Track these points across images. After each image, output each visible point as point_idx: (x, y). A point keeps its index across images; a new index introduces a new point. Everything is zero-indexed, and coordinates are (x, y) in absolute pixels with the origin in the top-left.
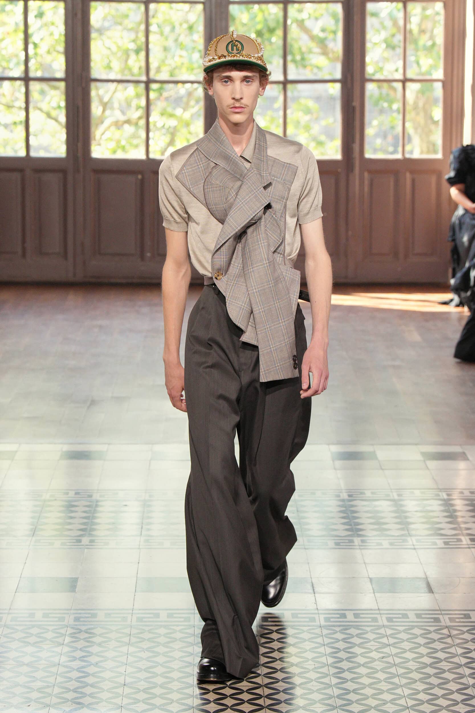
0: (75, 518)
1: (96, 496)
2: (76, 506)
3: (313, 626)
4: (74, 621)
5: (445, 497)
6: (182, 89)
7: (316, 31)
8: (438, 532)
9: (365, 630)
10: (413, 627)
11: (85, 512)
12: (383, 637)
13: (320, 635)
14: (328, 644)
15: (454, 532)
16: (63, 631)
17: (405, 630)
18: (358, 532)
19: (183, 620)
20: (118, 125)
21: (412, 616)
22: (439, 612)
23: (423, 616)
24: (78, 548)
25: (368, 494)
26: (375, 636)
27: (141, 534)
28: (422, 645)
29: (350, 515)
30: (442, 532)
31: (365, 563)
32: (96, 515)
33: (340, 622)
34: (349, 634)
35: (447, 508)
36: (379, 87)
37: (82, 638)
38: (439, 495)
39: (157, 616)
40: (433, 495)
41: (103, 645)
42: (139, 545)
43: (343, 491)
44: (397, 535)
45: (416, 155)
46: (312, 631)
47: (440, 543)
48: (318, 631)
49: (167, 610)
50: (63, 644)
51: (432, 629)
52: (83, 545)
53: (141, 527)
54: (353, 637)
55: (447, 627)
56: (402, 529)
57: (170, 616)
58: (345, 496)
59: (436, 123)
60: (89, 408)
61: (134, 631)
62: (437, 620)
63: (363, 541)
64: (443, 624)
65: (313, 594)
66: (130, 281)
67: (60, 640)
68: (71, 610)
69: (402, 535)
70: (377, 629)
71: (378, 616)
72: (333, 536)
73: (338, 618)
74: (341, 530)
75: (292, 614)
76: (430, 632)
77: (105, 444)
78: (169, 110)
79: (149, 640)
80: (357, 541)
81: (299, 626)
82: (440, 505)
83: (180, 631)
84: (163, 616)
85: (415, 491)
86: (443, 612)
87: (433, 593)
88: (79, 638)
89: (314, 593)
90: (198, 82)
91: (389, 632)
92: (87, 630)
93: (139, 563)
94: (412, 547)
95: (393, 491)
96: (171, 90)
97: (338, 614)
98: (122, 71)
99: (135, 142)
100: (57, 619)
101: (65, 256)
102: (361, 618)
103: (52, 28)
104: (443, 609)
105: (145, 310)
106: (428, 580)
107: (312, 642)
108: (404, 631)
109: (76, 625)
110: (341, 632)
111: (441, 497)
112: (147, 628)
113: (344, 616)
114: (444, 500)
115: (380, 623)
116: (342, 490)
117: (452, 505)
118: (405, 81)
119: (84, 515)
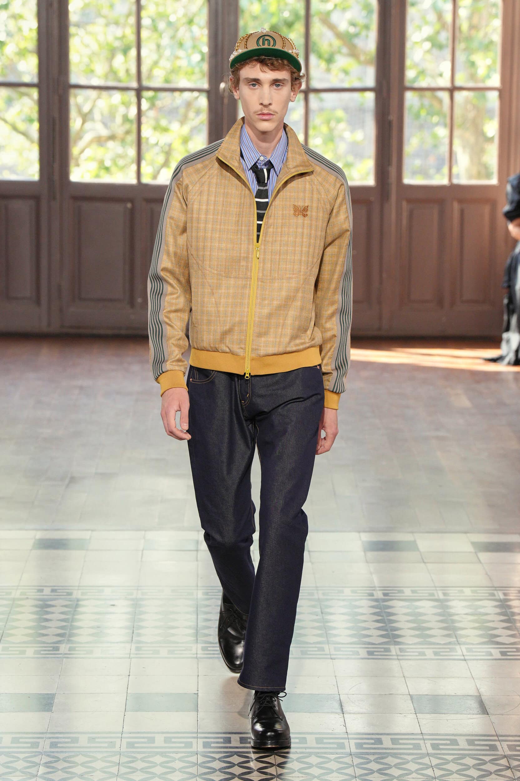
0: (51, 620)
1: (77, 594)
2: (53, 606)
3: (342, 753)
4: (51, 747)
5: (502, 597)
6: (180, 99)
7: (343, 26)
8: (492, 640)
9: (405, 759)
10: (463, 756)
11: (62, 613)
12: (427, 768)
13: (351, 765)
14: (361, 775)
15: (512, 640)
16: (36, 760)
17: (454, 759)
18: (395, 638)
19: (183, 745)
20: (100, 141)
21: (463, 743)
22: (496, 738)
23: (476, 743)
24: (54, 657)
25: (408, 592)
26: (417, 766)
27: (132, 640)
28: (476, 778)
29: (386, 618)
30: (498, 639)
31: (404, 677)
32: (76, 617)
33: (375, 749)
34: (386, 764)
35: (504, 610)
36: (421, 97)
37: (60, 767)
38: (493, 595)
39: (152, 740)
40: (487, 595)
41: (86, 776)
42: (130, 654)
43: (378, 589)
44: (442, 642)
45: (463, 180)
46: (341, 760)
47: (496, 653)
48: (348, 760)
49: (163, 733)
50: (37, 776)
51: (487, 758)
52: (61, 654)
53: (132, 632)
54: (391, 768)
55: (505, 756)
56: (448, 636)
57: (167, 740)
58: (379, 594)
59: (490, 140)
60: (67, 486)
61: (124, 759)
62: (493, 748)
63: (401, 650)
64: (500, 752)
65: (342, 715)
66: (116, 332)
67: (33, 771)
68: (46, 733)
69: (450, 643)
70: (421, 758)
71: (421, 742)
72: (365, 644)
73: (372, 744)
74: (375, 636)
75: (317, 739)
76: (485, 763)
77: (88, 530)
78: (164, 123)
79: (142, 770)
80: (394, 649)
81: (325, 753)
82: (496, 607)
83: (180, 759)
84: (159, 740)
85: (464, 589)
86: (500, 738)
87: (488, 714)
88: (56, 768)
89: (343, 713)
90: (200, 90)
91: (435, 761)
92: (65, 758)
93: (129, 675)
94: (463, 658)
95: (438, 589)
96: (165, 99)
97: (372, 739)
98: (106, 77)
99: (121, 162)
100: (29, 745)
101: (38, 301)
102: (401, 744)
103: (21, 23)
104: (501, 734)
105: (136, 368)
106: (481, 698)
107: (342, 773)
108: (453, 761)
109: (53, 752)
110: (376, 761)
111: (497, 597)
112: (139, 756)
113: (379, 741)
114: (500, 600)
115: (424, 751)
116: (375, 587)
117: (510, 607)
118: (452, 90)
119: (63, 617)
